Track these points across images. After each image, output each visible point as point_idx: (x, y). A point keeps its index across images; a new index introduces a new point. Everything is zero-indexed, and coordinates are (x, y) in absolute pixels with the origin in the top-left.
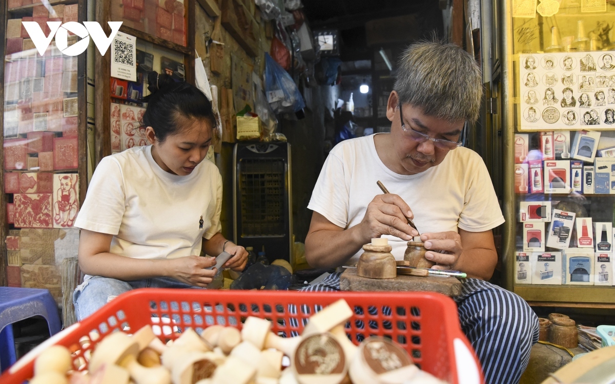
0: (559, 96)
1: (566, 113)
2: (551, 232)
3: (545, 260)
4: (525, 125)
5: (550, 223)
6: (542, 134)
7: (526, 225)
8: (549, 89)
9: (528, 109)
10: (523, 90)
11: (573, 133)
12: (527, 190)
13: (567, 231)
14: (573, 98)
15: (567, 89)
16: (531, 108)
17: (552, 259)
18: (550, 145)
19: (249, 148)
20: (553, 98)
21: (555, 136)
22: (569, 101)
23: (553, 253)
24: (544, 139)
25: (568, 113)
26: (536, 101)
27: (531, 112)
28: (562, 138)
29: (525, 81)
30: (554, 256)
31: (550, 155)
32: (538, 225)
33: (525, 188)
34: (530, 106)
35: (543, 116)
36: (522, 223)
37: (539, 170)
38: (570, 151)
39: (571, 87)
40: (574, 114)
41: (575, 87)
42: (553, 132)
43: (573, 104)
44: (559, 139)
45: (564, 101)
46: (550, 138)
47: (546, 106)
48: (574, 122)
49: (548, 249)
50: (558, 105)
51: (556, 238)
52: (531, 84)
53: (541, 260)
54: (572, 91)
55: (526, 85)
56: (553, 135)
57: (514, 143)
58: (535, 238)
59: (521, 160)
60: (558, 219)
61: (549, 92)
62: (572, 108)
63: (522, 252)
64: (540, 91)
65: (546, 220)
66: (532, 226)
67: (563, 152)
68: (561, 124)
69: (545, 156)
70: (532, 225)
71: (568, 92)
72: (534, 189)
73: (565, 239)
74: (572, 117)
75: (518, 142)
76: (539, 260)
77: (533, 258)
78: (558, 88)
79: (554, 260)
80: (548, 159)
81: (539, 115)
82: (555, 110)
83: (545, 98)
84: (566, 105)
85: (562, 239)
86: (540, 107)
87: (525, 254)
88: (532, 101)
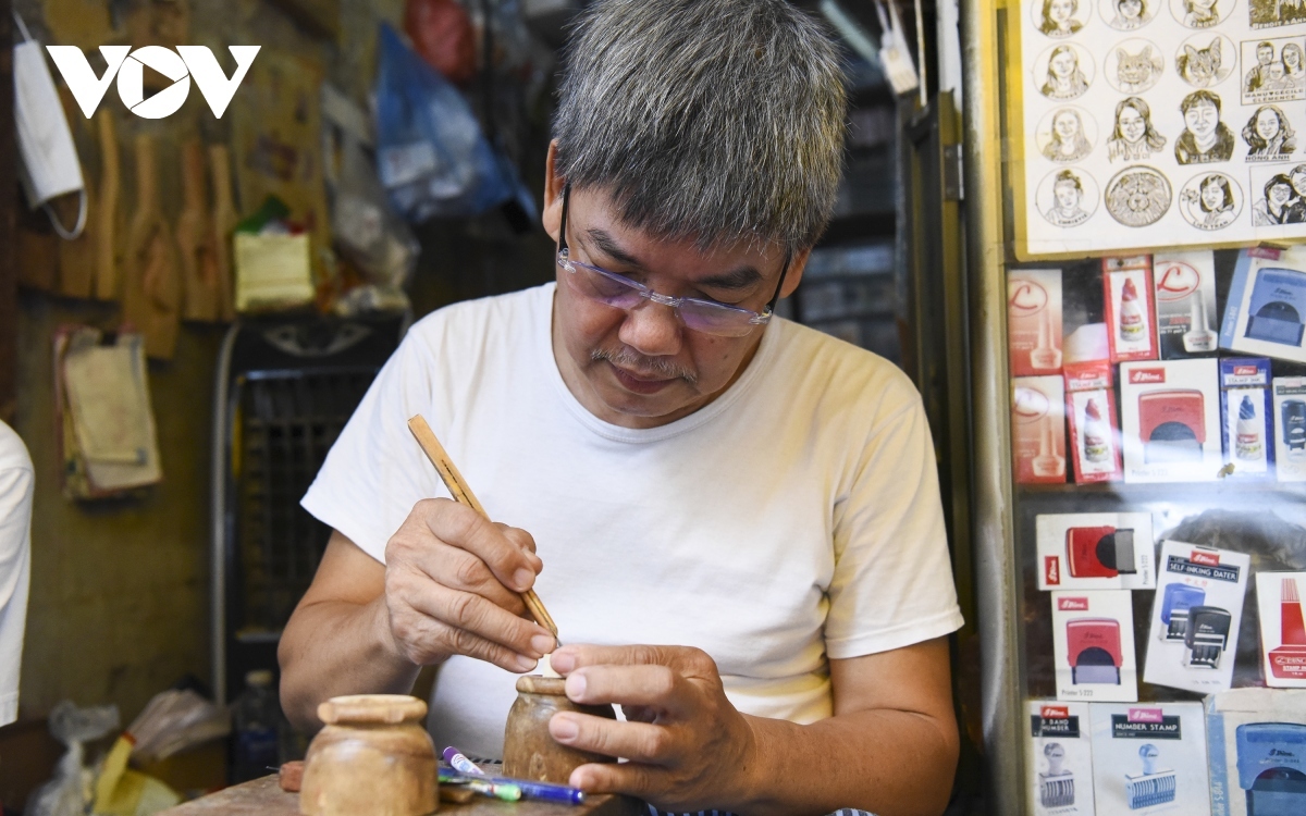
0: (1170, 125)
1: (1195, 186)
2: (1157, 626)
3: (1139, 735)
4: (1043, 236)
5: (1151, 594)
6: (1111, 264)
7: (1061, 601)
8: (1129, 103)
9: (1052, 179)
10: (1034, 115)
11: (1226, 260)
12: (1061, 470)
13: (1221, 623)
14: (1221, 128)
15: (1201, 95)
16: (1066, 175)
17: (1169, 729)
18: (1139, 306)
19: (273, 337)
20: (1147, 133)
21: (1159, 272)
22: (1206, 140)
23: (1170, 708)
24: (1116, 281)
25: (1205, 184)
26: (1083, 147)
27: (1065, 189)
28: (1186, 279)
29: (1043, 79)
30: (1175, 720)
31: (1143, 343)
32: (1108, 600)
33: (1054, 465)
34: (1059, 168)
35: (1107, 201)
36: (1048, 594)
37: (1101, 400)
38: (1218, 324)
39: (1214, 87)
40: (1226, 189)
41: (1229, 88)
42: (1151, 258)
43: (1223, 148)
44: (1173, 282)
45: (1187, 141)
46: (1138, 279)
47: (1119, 163)
48: (1227, 215)
49: (1148, 692)
50: (1163, 159)
51: (1179, 650)
52: (1063, 86)
53: (1128, 734)
54: (1217, 104)
55: (1046, 90)
56: (1150, 269)
57: (1007, 303)
58: (1095, 651)
59: (1036, 364)
60: (1181, 578)
61: (1130, 114)
62: (1218, 166)
63: (1051, 703)
64: (1097, 109)
65: (1138, 582)
66: (1083, 603)
67: (1188, 329)
68: (1178, 227)
69: (1122, 347)
70: (1084, 601)
71: (1204, 110)
72: (1087, 468)
73: (1214, 654)
74: (1220, 196)
75: (1023, 299)
76: (1116, 733)
77: (1096, 724)
78: (1165, 97)
79: (1176, 735)
80: (1134, 357)
81: (1092, 197)
82: (1153, 177)
83: (1118, 135)
84: (1194, 154)
85: (1205, 656)
86: (1098, 169)
87: (1065, 710)
88: (1068, 148)
